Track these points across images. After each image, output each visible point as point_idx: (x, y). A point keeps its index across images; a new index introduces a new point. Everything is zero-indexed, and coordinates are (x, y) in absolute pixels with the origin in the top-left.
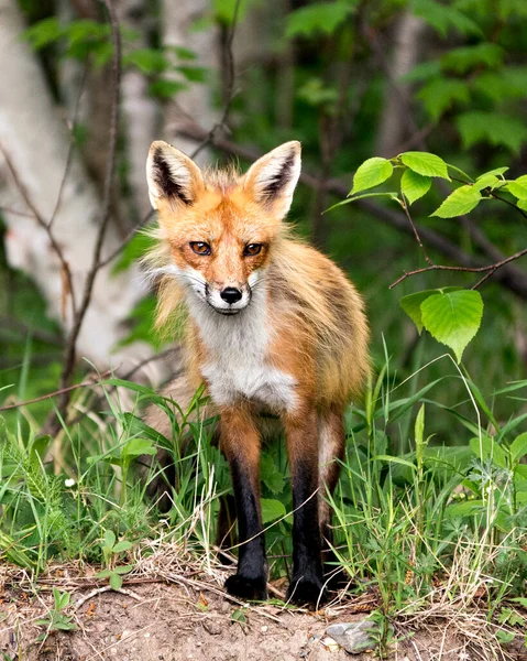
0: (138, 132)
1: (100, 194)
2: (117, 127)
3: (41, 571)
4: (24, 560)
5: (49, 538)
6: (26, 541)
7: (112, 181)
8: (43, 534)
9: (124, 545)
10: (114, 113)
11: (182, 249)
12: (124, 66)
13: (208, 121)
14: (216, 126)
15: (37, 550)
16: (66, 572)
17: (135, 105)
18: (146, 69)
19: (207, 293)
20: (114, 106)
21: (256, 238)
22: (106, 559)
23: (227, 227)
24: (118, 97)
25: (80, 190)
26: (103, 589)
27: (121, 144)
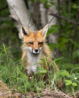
0: (43, 14)
1: (36, 25)
2: (39, 13)
3: (25, 94)
4: (23, 92)
5: (27, 88)
6: (23, 88)
7: (38, 23)
8: (26, 87)
9: (40, 89)
10: (38, 11)
11: (28, 43)
12: (40, 2)
13: (55, 12)
14: (57, 13)
15: (25, 90)
16: (30, 94)
17: (42, 9)
18: (44, 3)
19: (32, 51)
20: (38, 10)
21: (41, 41)
22: (37, 92)
23: (36, 39)
24: (39, 8)
25: (32, 25)
26: (37, 97)
27: (40, 16)
